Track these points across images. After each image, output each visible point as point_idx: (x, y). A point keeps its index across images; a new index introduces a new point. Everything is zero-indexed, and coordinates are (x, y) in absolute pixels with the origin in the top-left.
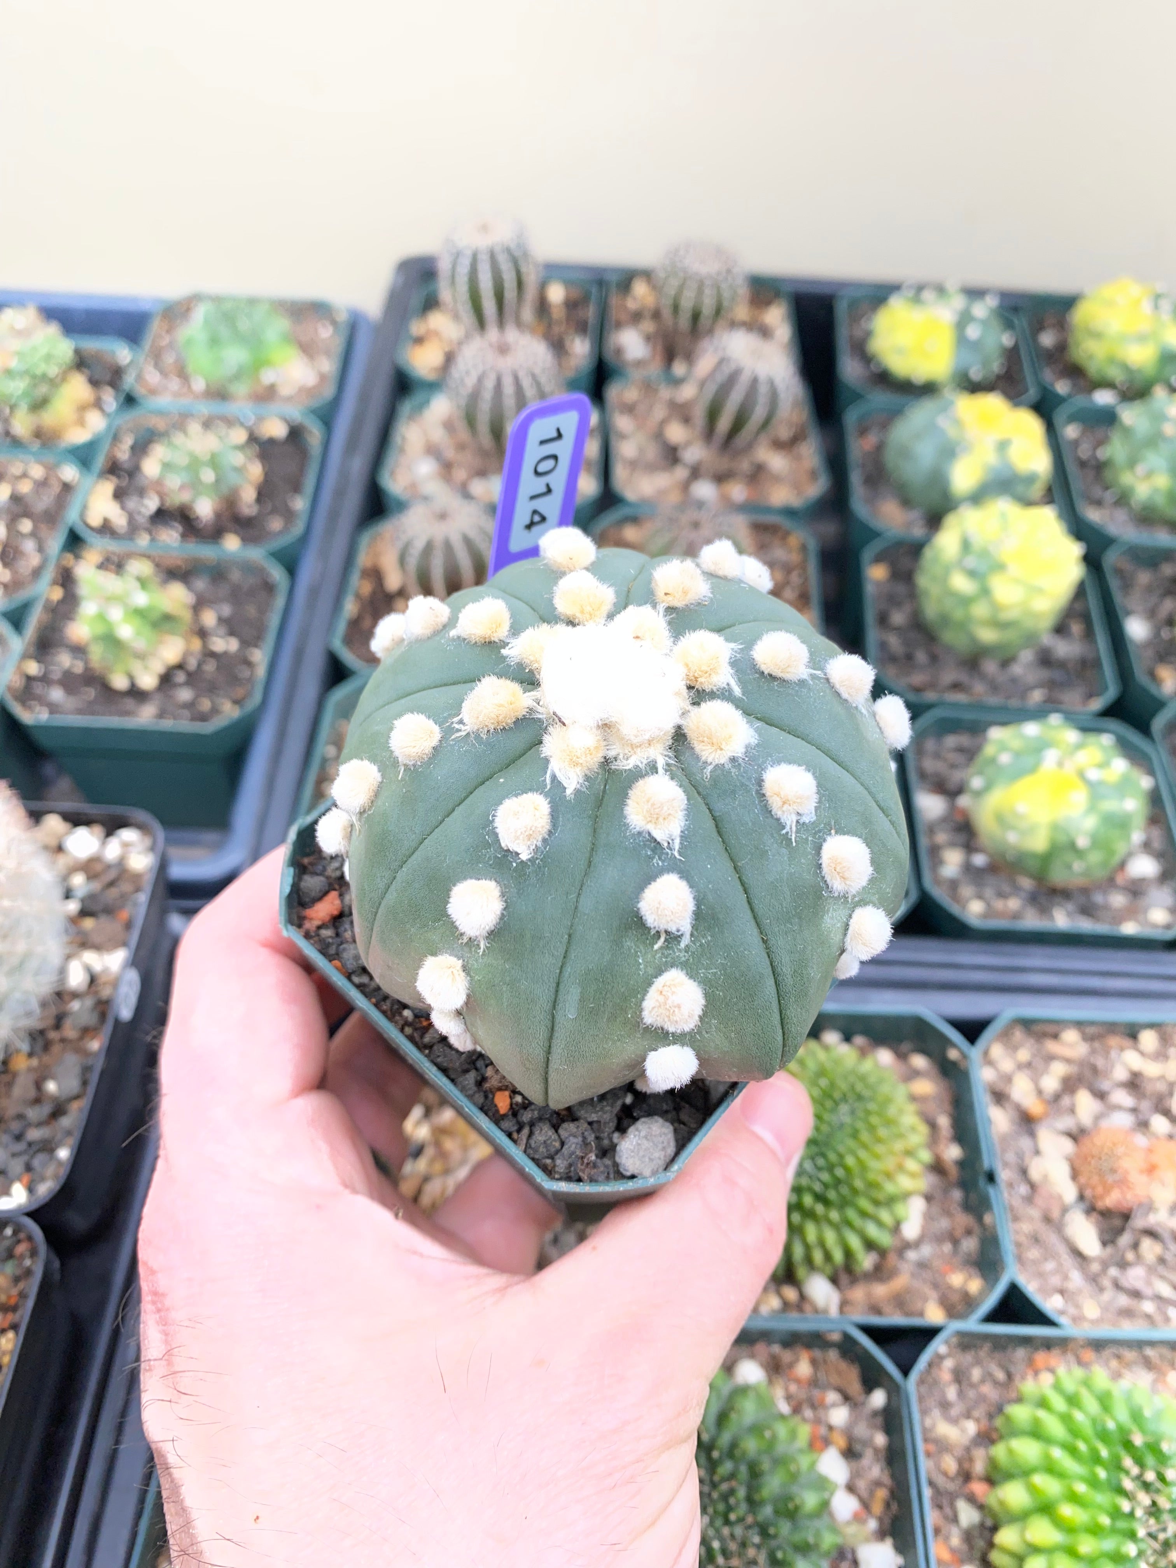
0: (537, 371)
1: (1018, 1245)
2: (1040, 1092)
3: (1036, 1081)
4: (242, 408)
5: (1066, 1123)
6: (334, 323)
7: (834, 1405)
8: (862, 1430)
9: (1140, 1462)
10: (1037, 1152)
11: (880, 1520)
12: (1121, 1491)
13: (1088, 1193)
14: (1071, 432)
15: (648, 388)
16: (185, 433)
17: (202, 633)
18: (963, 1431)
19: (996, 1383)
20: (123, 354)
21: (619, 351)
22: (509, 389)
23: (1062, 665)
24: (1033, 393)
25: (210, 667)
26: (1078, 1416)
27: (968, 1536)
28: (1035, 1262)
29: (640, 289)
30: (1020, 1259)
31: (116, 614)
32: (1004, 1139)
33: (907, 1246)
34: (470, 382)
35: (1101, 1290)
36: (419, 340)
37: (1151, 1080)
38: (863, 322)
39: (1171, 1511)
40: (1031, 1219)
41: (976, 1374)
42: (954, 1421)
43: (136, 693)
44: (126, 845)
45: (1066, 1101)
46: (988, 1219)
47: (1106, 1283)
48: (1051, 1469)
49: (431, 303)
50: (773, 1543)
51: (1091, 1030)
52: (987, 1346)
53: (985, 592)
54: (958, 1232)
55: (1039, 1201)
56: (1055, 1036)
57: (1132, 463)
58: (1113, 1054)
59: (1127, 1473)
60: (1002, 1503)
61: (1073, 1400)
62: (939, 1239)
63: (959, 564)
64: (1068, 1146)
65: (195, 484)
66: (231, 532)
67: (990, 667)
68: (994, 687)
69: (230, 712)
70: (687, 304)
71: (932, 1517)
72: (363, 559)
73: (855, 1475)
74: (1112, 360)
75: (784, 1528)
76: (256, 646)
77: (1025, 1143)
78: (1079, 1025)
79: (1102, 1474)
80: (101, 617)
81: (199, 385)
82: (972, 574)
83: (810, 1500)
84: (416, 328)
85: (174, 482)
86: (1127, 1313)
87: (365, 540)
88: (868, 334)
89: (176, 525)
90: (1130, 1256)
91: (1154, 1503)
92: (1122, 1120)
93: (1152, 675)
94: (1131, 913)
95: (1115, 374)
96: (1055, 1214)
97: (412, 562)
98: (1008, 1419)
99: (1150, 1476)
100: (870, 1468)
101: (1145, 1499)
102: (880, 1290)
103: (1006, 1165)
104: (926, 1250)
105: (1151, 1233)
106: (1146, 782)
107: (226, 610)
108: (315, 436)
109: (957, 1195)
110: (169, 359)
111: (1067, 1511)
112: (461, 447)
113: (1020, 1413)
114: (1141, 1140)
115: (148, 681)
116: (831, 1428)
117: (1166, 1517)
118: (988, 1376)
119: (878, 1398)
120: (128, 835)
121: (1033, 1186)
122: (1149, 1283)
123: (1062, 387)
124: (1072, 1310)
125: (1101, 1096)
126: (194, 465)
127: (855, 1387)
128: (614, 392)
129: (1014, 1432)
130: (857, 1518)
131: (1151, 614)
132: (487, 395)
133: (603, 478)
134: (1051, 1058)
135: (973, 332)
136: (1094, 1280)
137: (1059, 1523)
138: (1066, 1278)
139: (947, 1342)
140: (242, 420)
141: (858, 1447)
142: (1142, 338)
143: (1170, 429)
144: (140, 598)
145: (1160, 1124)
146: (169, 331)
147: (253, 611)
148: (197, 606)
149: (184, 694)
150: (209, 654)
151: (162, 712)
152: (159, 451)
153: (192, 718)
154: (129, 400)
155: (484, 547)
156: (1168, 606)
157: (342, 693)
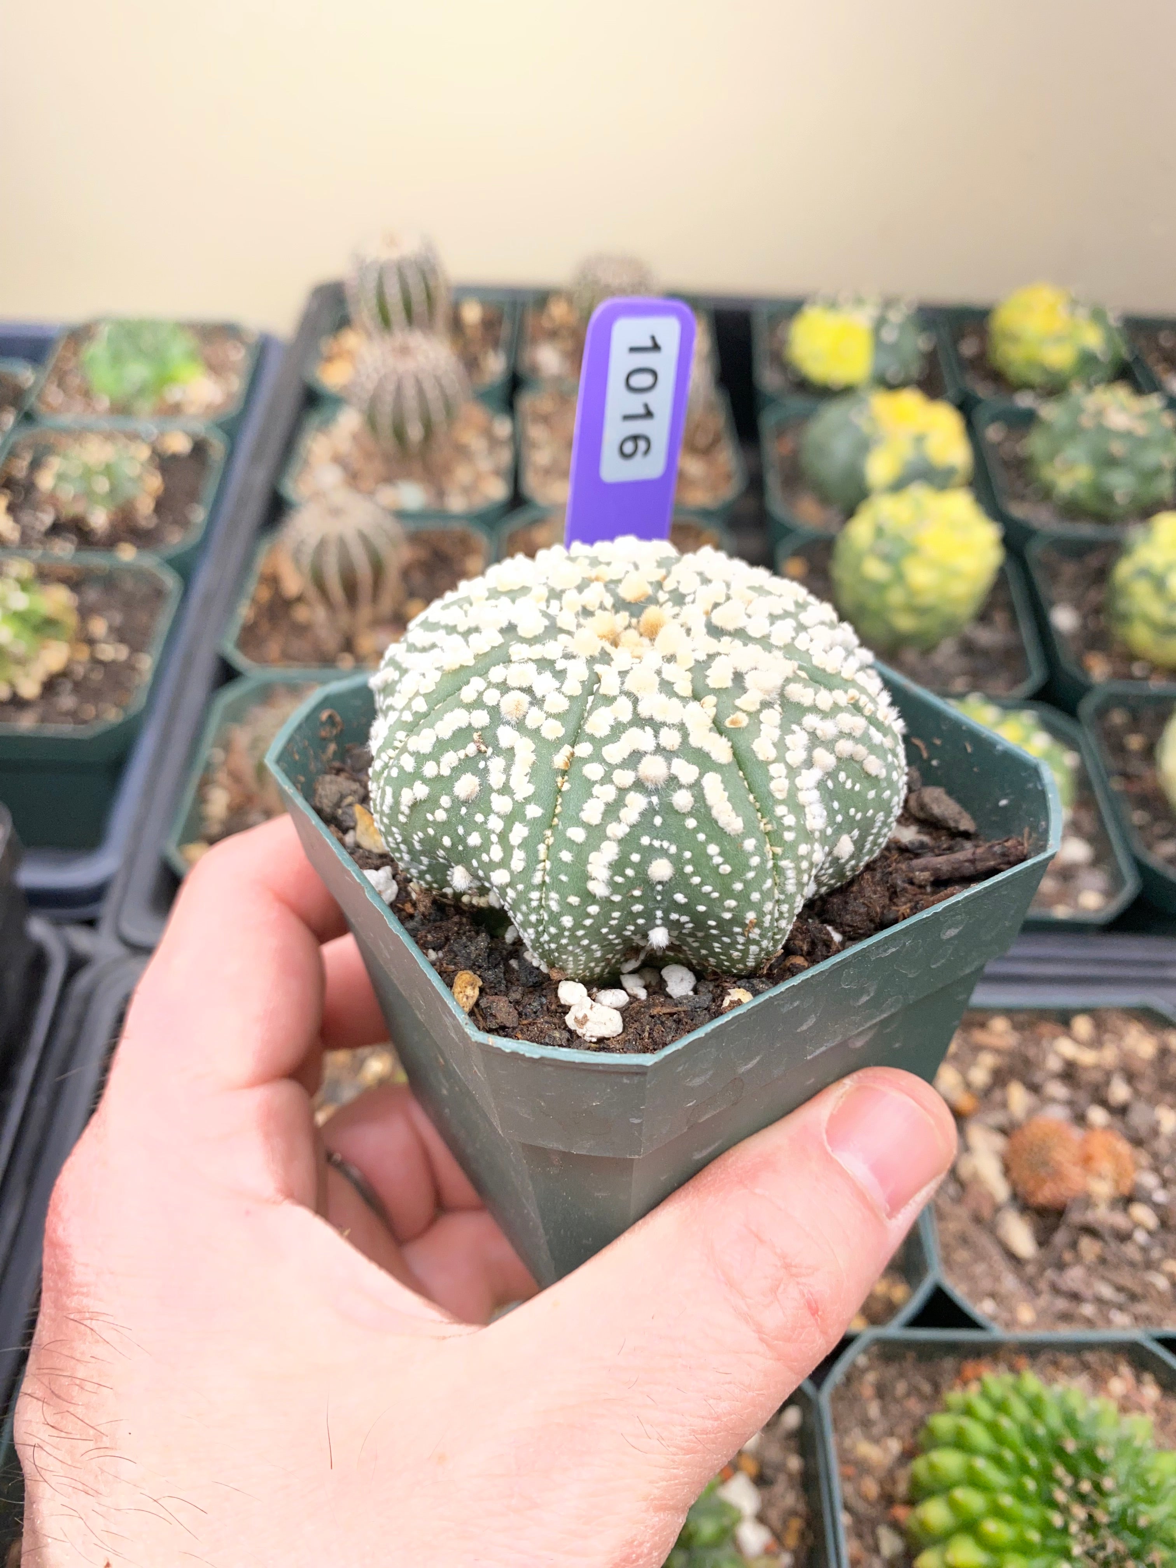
0: (441, 373)
1: (946, 1247)
2: (968, 1085)
3: (963, 1073)
4: (146, 424)
5: (998, 1118)
6: (244, 343)
8: (774, 1453)
9: (1073, 1471)
11: (795, 1553)
12: (1052, 1504)
13: (1020, 1189)
14: (993, 433)
15: (563, 398)
16: (81, 445)
17: (91, 642)
18: (886, 1450)
19: (922, 1397)
20: (27, 376)
21: (535, 369)
22: (410, 392)
23: (985, 653)
24: (951, 392)
25: (97, 676)
26: (1005, 1423)
28: (964, 1265)
29: (558, 311)
30: (947, 1262)
34: (370, 386)
35: (1038, 1293)
36: (329, 359)
37: (1086, 1069)
38: (779, 332)
39: (1110, 1525)
40: (959, 1219)
41: (901, 1388)
42: (876, 1441)
43: (18, 702)
45: (997, 1095)
47: (1043, 1285)
48: (974, 1481)
49: (343, 323)
51: (1021, 1018)
52: (911, 1355)
53: (899, 577)
55: (969, 1201)
56: (983, 1025)
57: (1052, 455)
58: (1045, 1043)
59: (1060, 1484)
60: (922, 1524)
61: (1000, 1406)
63: (873, 551)
64: (999, 1142)
65: (89, 495)
66: (125, 540)
67: (911, 656)
69: (113, 716)
71: (848, 1546)
72: (262, 564)
73: (766, 1504)
74: (1032, 363)
76: (145, 652)
78: (1008, 1012)
79: (1030, 1485)
81: (104, 403)
82: (887, 558)
83: (708, 1528)
84: (327, 346)
85: (68, 492)
86: (1066, 1317)
87: (265, 548)
88: (784, 343)
89: (70, 536)
90: (1068, 1256)
91: (1091, 1517)
92: (1057, 1114)
93: (1081, 663)
94: (1061, 897)
95: (1036, 378)
96: (986, 1212)
97: (306, 560)
98: (931, 1432)
99: (1086, 1486)
100: (783, 1497)
101: (1080, 1512)
105: (1091, 1231)
106: (1070, 759)
107: (118, 618)
108: (217, 448)
110: (74, 381)
111: (992, 1527)
112: (368, 456)
113: (943, 1423)
114: (1076, 1134)
115: (30, 689)
117: (1104, 1533)
118: (914, 1391)
119: (792, 1418)
121: (963, 1185)
122: (1088, 1285)
123: (982, 390)
124: (1005, 1315)
125: (1034, 1088)
126: (88, 473)
128: (527, 402)
129: (935, 1442)
130: (768, 1552)
131: (1077, 605)
132: (388, 399)
133: (512, 482)
134: (978, 1049)
135: (889, 335)
136: (1030, 1285)
137: (983, 1543)
138: (997, 1279)
139: (865, 1351)
140: (144, 434)
141: (769, 1472)
142: (1059, 339)
143: (1086, 421)
144: (20, 601)
145: (1098, 1116)
146: (75, 353)
147: (142, 617)
148: (85, 612)
149: (67, 701)
150: (95, 661)
151: (43, 719)
152: (55, 465)
153: (75, 723)
154: (28, 417)
155: (381, 543)
156: (1094, 596)
157: (231, 694)
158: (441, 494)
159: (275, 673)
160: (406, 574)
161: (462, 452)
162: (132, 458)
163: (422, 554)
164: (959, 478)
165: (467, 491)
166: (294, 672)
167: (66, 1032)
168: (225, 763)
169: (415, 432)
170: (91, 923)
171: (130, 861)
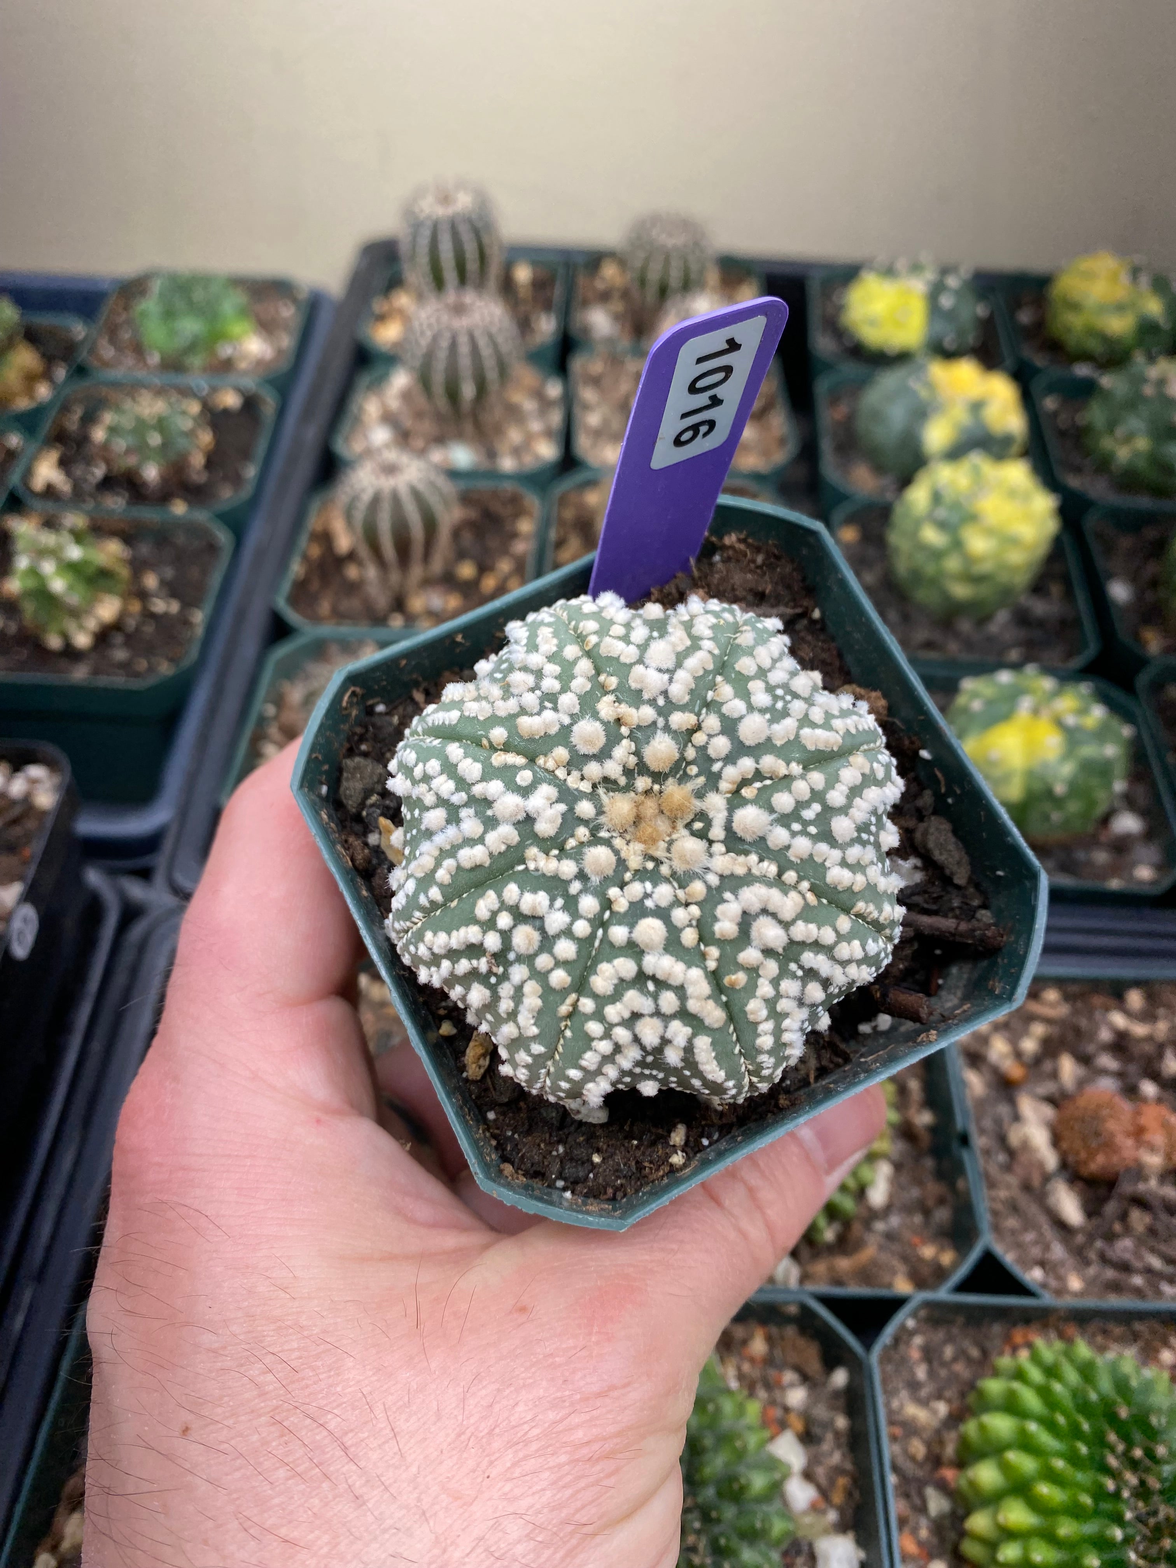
0: (494, 330)
1: (995, 1213)
2: (1018, 1054)
3: (1014, 1042)
4: (197, 380)
5: (1047, 1088)
6: (295, 300)
7: (792, 1385)
8: (821, 1412)
9: (1126, 1438)
10: (1017, 1117)
11: (841, 1510)
12: (1106, 1470)
13: (1071, 1159)
14: (1050, 403)
15: (615, 361)
16: (134, 399)
17: (143, 595)
18: (934, 1412)
19: (969, 1360)
20: (78, 330)
21: (586, 330)
22: (464, 349)
23: (1041, 623)
24: (1009, 362)
25: (149, 629)
26: (1057, 1387)
27: (938, 1527)
28: (1013, 1232)
29: (610, 272)
30: (997, 1228)
31: (48, 567)
32: (981, 1104)
33: (872, 1215)
34: (424, 342)
35: (1087, 1263)
36: (382, 318)
37: (1137, 1040)
38: (834, 298)
39: (1162, 1492)
40: (1008, 1187)
41: (949, 1352)
42: (924, 1403)
43: (70, 653)
44: (34, 782)
45: (1047, 1066)
46: (960, 1184)
47: (1092, 1255)
48: (1026, 1444)
49: (394, 283)
50: (717, 1530)
51: (1074, 989)
52: (960, 1320)
53: (957, 545)
54: (930, 1203)
55: (1019, 1170)
56: (1035, 995)
57: (1111, 426)
58: (1098, 1015)
59: (1112, 1450)
60: (972, 1484)
61: (1052, 1372)
62: (908, 1209)
63: (930, 517)
64: (1048, 1112)
65: (141, 449)
66: (178, 497)
67: (965, 626)
68: (968, 645)
69: (165, 669)
70: (654, 276)
71: (896, 1507)
72: (313, 522)
73: (813, 1461)
74: (1090, 331)
75: (729, 1512)
76: (198, 607)
77: (1003, 1110)
78: (1060, 983)
79: (1083, 1449)
80: (34, 572)
81: (154, 359)
82: (942, 525)
83: (758, 1482)
84: (378, 305)
85: (120, 444)
86: (1116, 1287)
87: (315, 505)
88: (840, 308)
89: (121, 491)
90: (1117, 1227)
91: (1142, 1483)
92: (1107, 1085)
93: (1137, 637)
94: (1115, 870)
95: (1094, 346)
96: (1036, 1181)
97: (359, 516)
98: (981, 1394)
99: (1138, 1453)
100: (830, 1454)
101: (1132, 1479)
102: (844, 1264)
103: (982, 1131)
104: (895, 1221)
105: (1141, 1202)
106: (1127, 731)
107: (169, 573)
108: (269, 405)
109: (929, 1163)
110: (126, 335)
111: (1044, 1489)
112: (419, 415)
113: (994, 1387)
114: (1128, 1105)
115: (82, 640)
116: (787, 1409)
117: (1156, 1498)
118: (961, 1355)
119: (840, 1378)
120: (36, 771)
121: (1011, 1153)
122: (1138, 1256)
123: (1039, 360)
125: (1085, 1060)
126: (141, 427)
127: (814, 1366)
128: (578, 364)
129: (985, 1405)
130: (814, 1508)
131: (1133, 579)
132: (442, 355)
133: (564, 444)
134: (1030, 1019)
135: (946, 301)
136: (1079, 1254)
137: (1035, 1504)
138: (1047, 1248)
139: (914, 1314)
140: (195, 390)
141: (817, 1430)
142: (1120, 308)
143: (1148, 390)
144: (75, 553)
145: (1149, 1088)
146: (126, 308)
147: (194, 572)
148: (138, 566)
149: (120, 654)
150: (149, 615)
151: (96, 672)
152: (108, 418)
153: (127, 676)
154: (80, 371)
155: (434, 501)
156: (1151, 569)
157: (283, 651)
158: (492, 454)
159: (326, 630)
160: (456, 533)
161: (514, 413)
162: (184, 413)
163: (472, 514)
164: (1015, 448)
165: (517, 452)
166: (345, 630)
167: (120, 979)
168: (276, 717)
169: (468, 391)
170: (145, 874)
171: (183, 813)
